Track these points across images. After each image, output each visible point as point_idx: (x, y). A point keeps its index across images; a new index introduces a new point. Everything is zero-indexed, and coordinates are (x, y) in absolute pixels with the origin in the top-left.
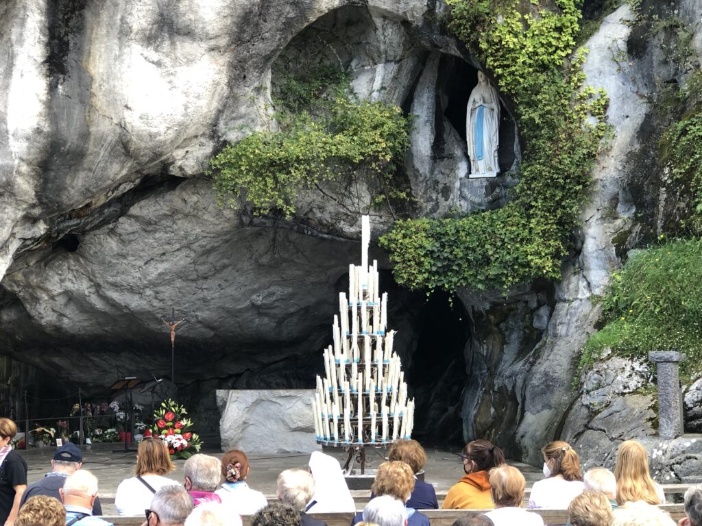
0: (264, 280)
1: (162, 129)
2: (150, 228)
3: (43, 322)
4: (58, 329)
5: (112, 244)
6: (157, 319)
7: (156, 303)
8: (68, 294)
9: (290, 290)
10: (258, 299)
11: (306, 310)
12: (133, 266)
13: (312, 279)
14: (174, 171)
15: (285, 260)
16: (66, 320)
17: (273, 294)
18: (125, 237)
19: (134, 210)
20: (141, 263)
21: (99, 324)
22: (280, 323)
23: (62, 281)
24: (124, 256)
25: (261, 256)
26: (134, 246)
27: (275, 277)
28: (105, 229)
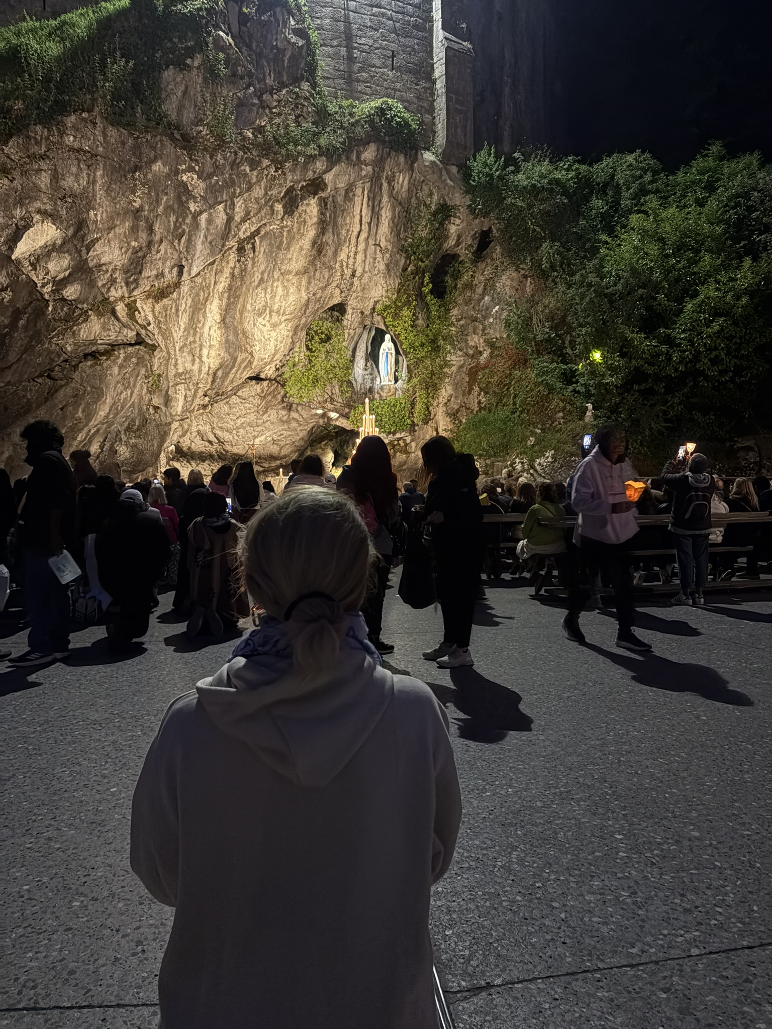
0: (280, 428)
1: (267, 356)
2: (243, 401)
3: (184, 445)
4: (190, 448)
5: (226, 408)
6: (232, 445)
7: (236, 437)
8: (199, 432)
9: (290, 433)
10: (275, 437)
11: (294, 442)
12: (231, 420)
13: (301, 428)
14: (263, 376)
15: (294, 419)
16: (193, 444)
17: (282, 435)
18: (232, 406)
19: (240, 393)
20: (235, 418)
21: (205, 446)
22: (281, 449)
23: (198, 425)
24: (229, 414)
25: (283, 416)
26: (234, 409)
27: (286, 427)
28: (225, 401)
